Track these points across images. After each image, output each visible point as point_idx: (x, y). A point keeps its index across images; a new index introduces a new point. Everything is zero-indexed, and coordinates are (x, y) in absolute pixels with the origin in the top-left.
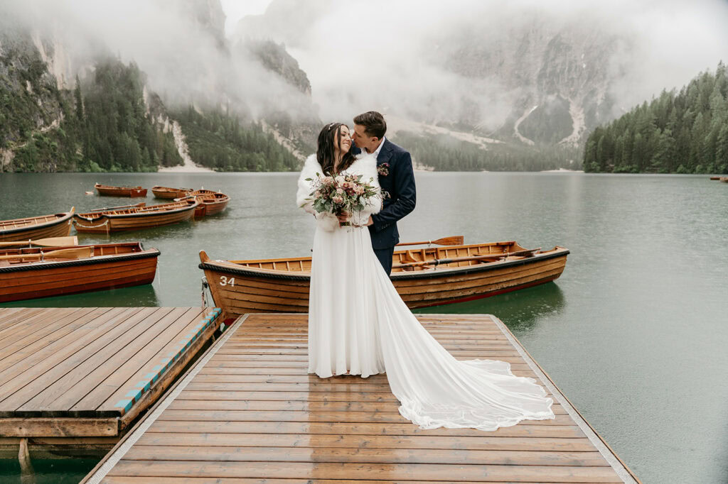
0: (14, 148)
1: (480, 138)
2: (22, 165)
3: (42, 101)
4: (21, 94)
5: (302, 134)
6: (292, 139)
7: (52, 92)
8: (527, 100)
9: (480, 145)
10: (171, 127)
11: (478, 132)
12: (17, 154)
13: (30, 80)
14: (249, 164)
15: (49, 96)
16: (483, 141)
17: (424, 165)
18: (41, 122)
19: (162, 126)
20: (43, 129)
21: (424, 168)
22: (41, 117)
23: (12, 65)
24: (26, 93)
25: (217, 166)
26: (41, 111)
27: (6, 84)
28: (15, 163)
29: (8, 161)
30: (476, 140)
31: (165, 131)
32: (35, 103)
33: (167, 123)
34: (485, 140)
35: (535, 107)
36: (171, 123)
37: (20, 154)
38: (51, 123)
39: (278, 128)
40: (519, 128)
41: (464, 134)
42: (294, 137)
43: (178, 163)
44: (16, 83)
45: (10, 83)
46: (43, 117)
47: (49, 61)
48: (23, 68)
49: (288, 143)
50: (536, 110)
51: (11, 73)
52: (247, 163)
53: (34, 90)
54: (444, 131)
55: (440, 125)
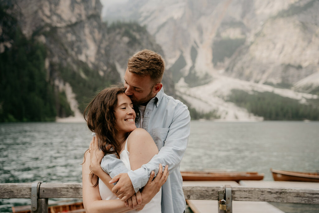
10: (64, 87)
16: (302, 96)
17: (255, 115)
19: (58, 87)
21: (255, 117)
30: (297, 95)
31: (61, 91)
33: (62, 85)
34: (305, 95)
36: (64, 85)
43: (71, 114)
54: (269, 89)
55: (266, 83)
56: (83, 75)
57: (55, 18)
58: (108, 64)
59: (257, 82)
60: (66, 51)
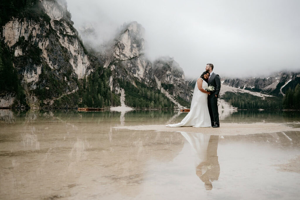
0: (54, 99)
1: (263, 95)
2: (56, 105)
3: (70, 83)
4: (62, 81)
5: (179, 94)
6: (175, 95)
7: (74, 80)
8: (286, 77)
9: (262, 98)
10: (121, 91)
11: (263, 92)
12: (55, 101)
13: (66, 76)
14: (147, 106)
15: (73, 81)
16: (264, 96)
17: (233, 107)
18: (68, 90)
19: (117, 91)
20: (68, 93)
21: (233, 108)
22: (68, 89)
23: (60, 71)
24: (64, 81)
25: (134, 107)
26: (69, 87)
27: (57, 78)
28: (54, 104)
29: (51, 104)
30: (261, 95)
31: (118, 93)
32: (67, 84)
33: (119, 90)
34: (266, 95)
35: (290, 80)
36: (121, 90)
37: (56, 102)
38: (72, 91)
39: (168, 91)
40: (282, 90)
41: (256, 93)
42: (176, 95)
43: (119, 105)
44: (61, 77)
45: (59, 77)
46: (69, 88)
47: (76, 69)
48: (65, 72)
49: (172, 97)
50: (290, 82)
51: (59, 74)
52: (146, 105)
53: (67, 79)
54: (247, 91)
55: (246, 89)
56: (134, 84)
57: (122, 56)
58: (150, 78)
59: (242, 88)
60: (126, 72)
